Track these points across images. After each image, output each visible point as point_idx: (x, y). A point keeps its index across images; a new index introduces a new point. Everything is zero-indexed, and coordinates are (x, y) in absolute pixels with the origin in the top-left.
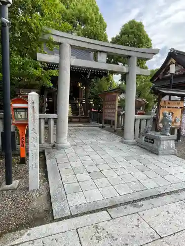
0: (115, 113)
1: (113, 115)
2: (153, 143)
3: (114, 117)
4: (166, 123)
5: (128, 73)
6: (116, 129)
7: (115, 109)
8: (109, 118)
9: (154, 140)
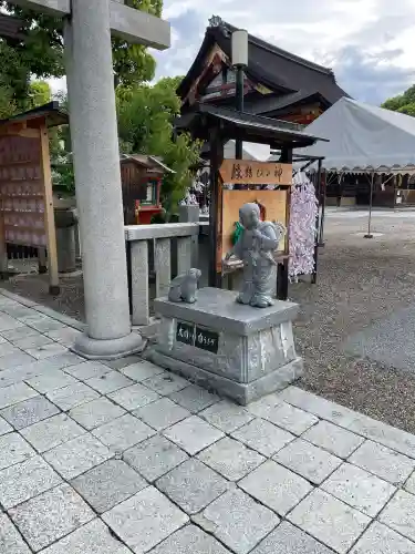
0: (42, 216)
1: (39, 224)
2: (214, 348)
3: (42, 232)
4: (256, 256)
5: (69, 17)
6: (55, 282)
7: (42, 198)
8: (24, 239)
9: (215, 336)
